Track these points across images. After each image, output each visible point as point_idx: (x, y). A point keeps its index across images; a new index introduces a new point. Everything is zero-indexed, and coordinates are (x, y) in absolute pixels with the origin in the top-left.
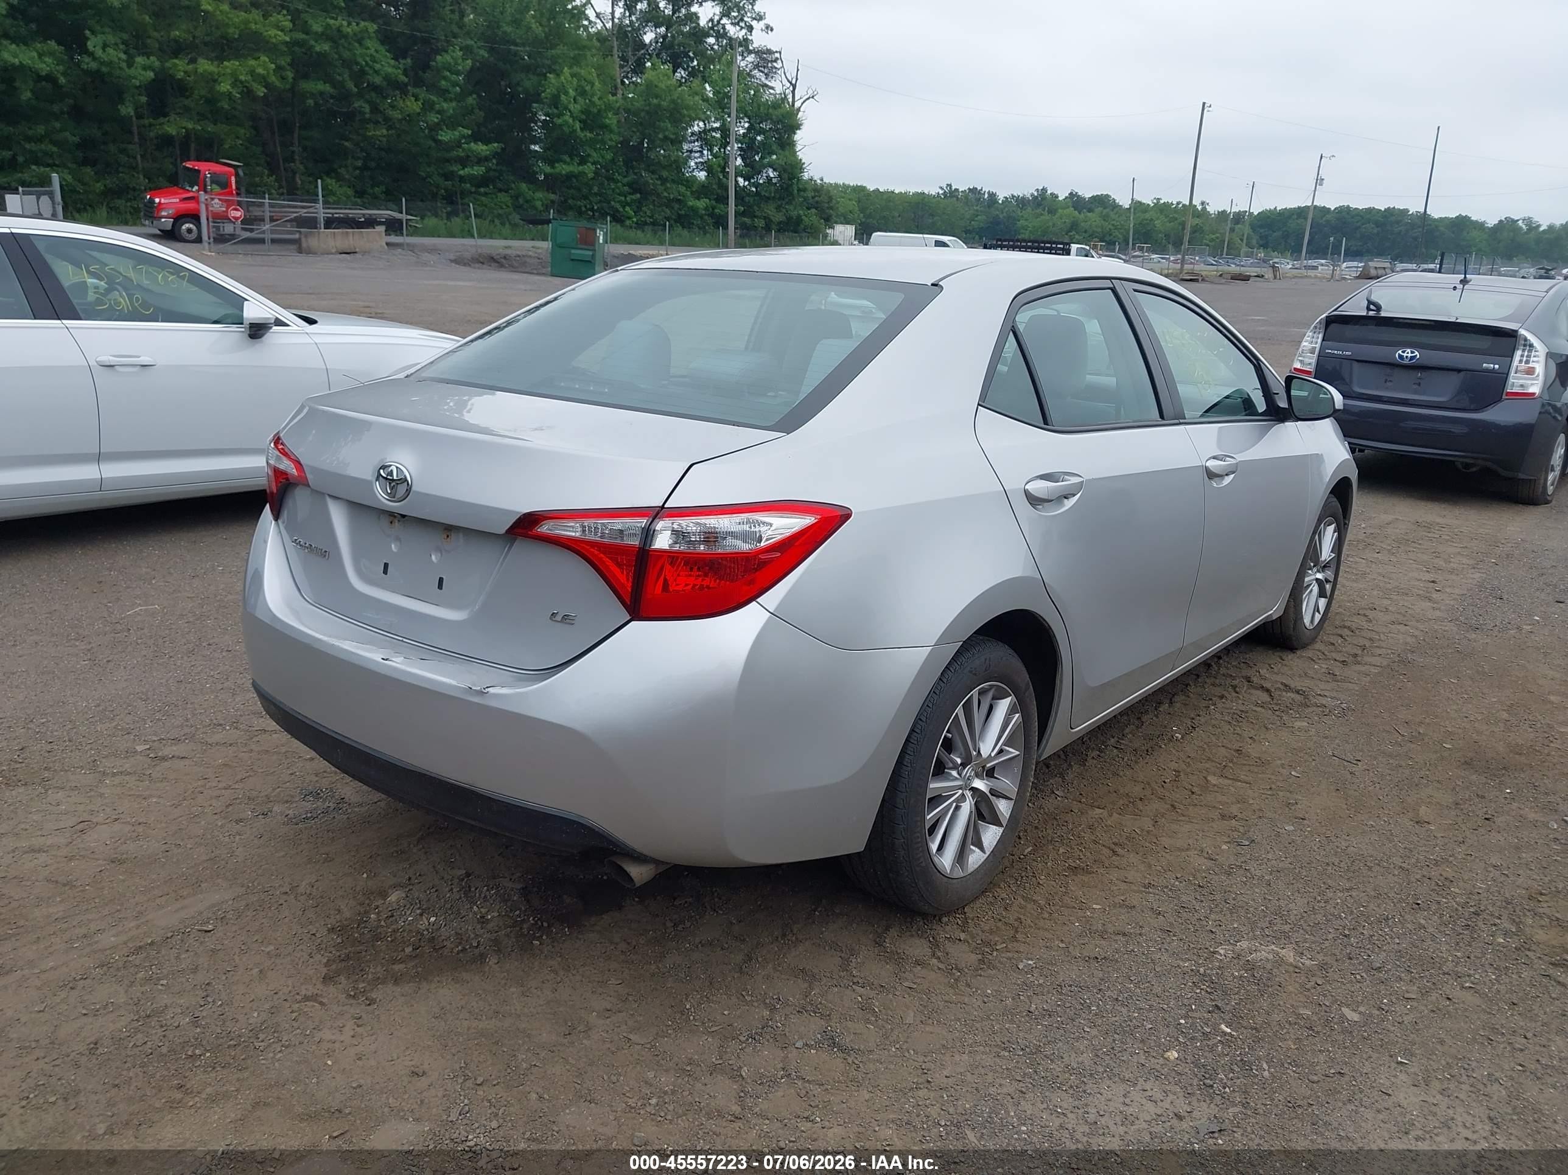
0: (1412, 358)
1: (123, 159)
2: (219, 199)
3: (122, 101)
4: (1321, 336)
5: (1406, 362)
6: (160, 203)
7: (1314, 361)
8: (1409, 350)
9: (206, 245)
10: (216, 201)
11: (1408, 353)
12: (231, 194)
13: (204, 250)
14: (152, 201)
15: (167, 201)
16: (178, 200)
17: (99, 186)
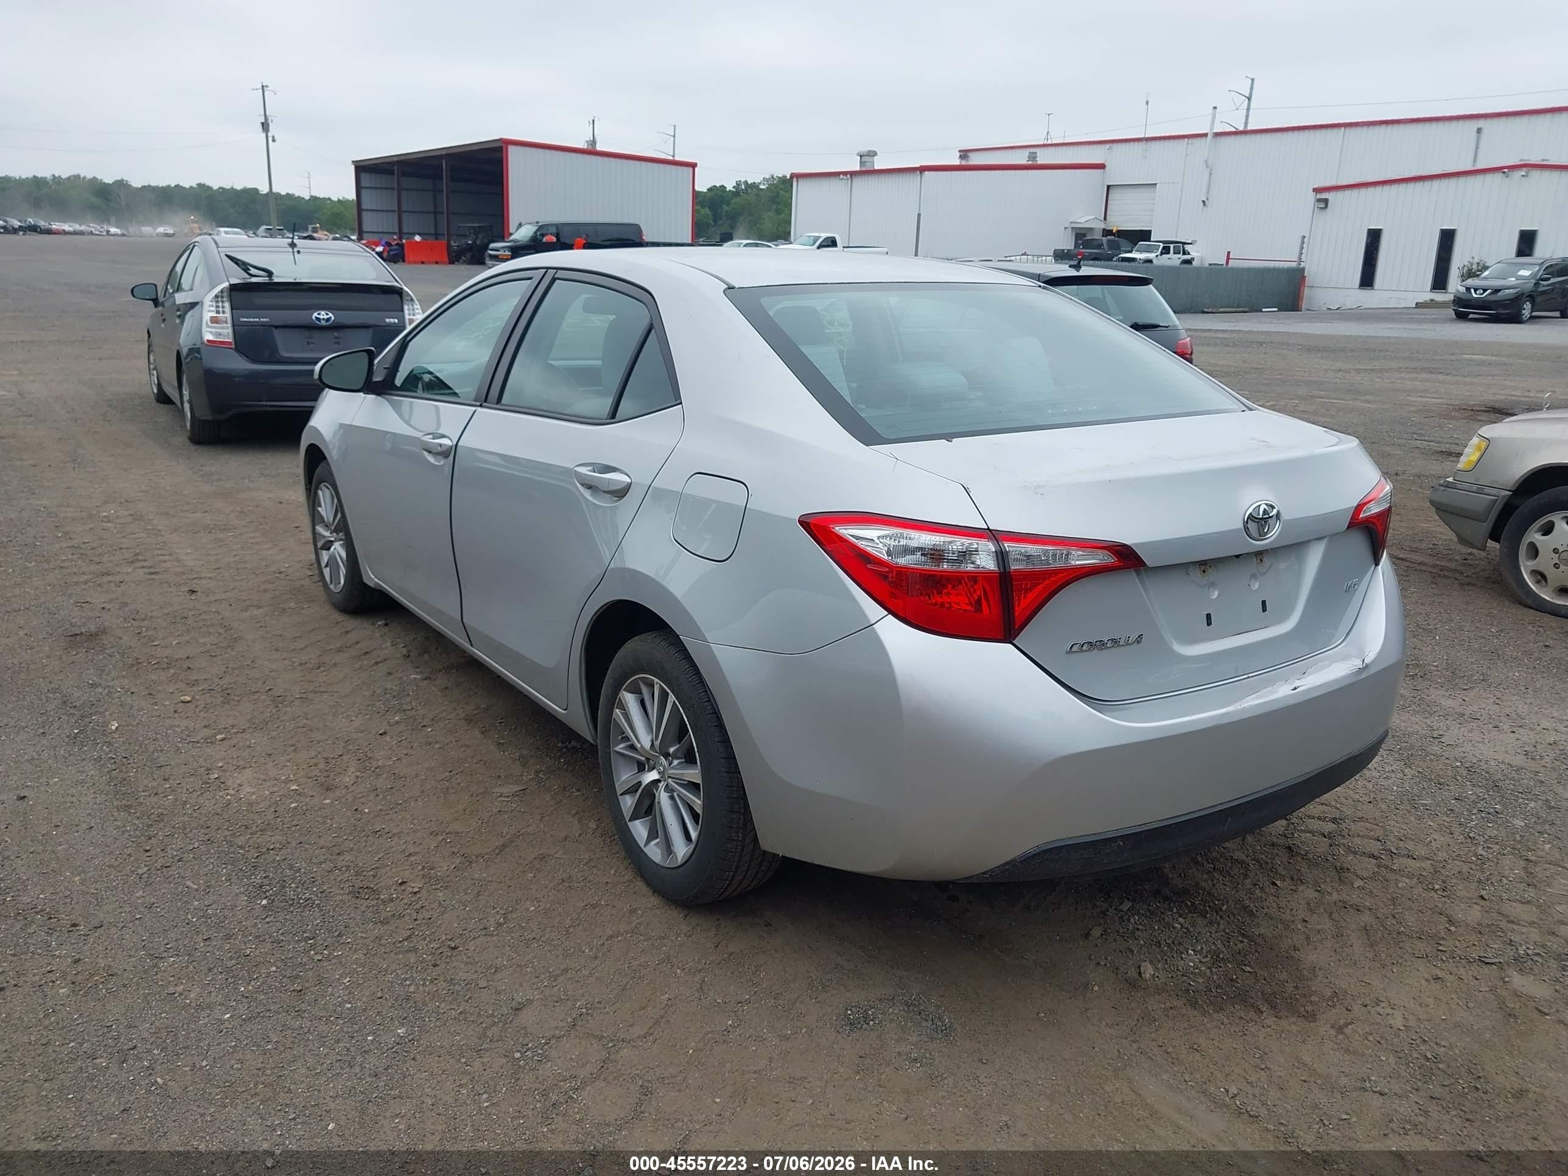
0: (328, 320)
4: (227, 305)
5: (323, 323)
7: (230, 331)
8: (323, 313)
11: (323, 315)
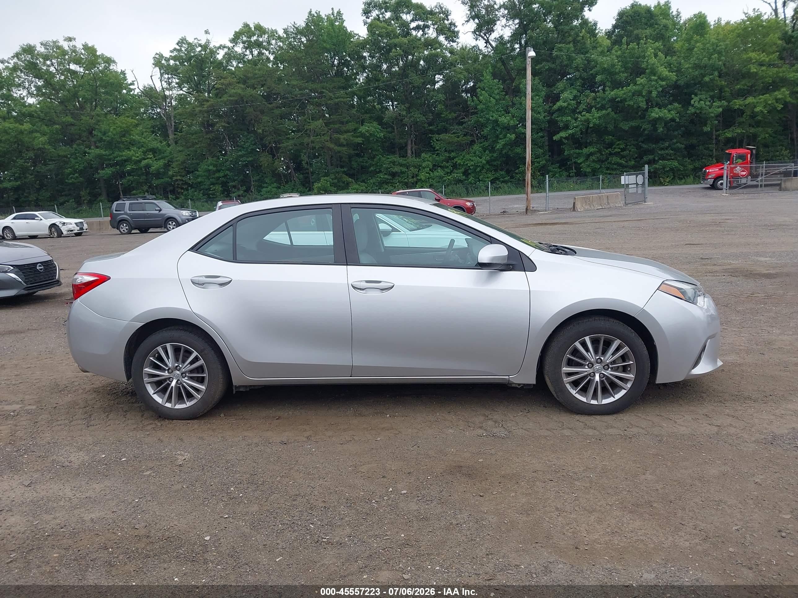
1: (706, 152)
2: (740, 167)
3: (706, 125)
6: (709, 172)
9: (724, 190)
10: (738, 168)
12: (747, 163)
13: (723, 193)
14: (705, 171)
15: (713, 171)
16: (718, 170)
17: (691, 167)
